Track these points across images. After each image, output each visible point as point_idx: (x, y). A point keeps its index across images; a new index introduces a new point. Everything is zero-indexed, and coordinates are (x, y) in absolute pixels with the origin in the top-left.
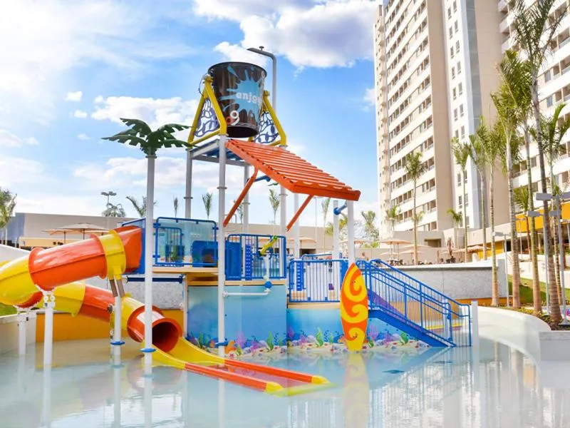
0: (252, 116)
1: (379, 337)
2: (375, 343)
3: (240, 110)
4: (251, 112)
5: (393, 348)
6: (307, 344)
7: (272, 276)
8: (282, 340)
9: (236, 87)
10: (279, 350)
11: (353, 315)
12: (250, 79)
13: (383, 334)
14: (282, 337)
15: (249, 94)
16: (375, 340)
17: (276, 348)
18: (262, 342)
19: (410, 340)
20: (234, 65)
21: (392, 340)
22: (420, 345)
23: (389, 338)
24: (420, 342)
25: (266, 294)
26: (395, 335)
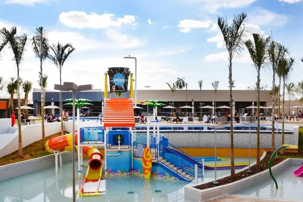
0: (120, 87)
1: (160, 174)
2: (159, 176)
3: (115, 85)
4: (119, 85)
5: (165, 179)
6: (138, 173)
7: (121, 148)
8: (127, 171)
9: (113, 77)
10: (126, 174)
11: (147, 165)
12: (118, 73)
13: (162, 173)
14: (127, 169)
15: (118, 79)
16: (159, 175)
17: (125, 173)
18: (118, 171)
19: (172, 177)
20: (113, 68)
21: (165, 176)
22: (176, 179)
23: (164, 175)
24: (176, 178)
25: (118, 155)
26: (166, 174)
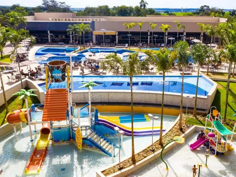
2: (88, 147)
8: (67, 140)
11: (79, 140)
13: (90, 145)
17: (65, 142)
19: (97, 149)
23: (92, 147)
24: (100, 150)
25: (59, 130)
26: (94, 146)
